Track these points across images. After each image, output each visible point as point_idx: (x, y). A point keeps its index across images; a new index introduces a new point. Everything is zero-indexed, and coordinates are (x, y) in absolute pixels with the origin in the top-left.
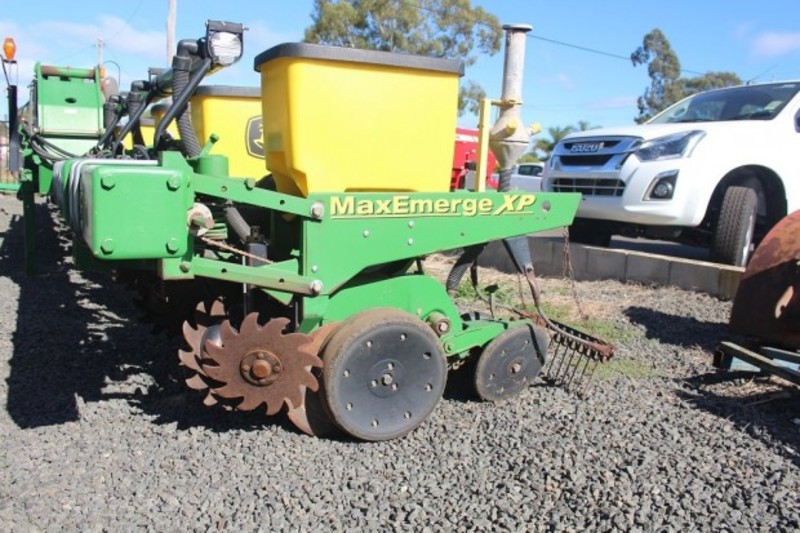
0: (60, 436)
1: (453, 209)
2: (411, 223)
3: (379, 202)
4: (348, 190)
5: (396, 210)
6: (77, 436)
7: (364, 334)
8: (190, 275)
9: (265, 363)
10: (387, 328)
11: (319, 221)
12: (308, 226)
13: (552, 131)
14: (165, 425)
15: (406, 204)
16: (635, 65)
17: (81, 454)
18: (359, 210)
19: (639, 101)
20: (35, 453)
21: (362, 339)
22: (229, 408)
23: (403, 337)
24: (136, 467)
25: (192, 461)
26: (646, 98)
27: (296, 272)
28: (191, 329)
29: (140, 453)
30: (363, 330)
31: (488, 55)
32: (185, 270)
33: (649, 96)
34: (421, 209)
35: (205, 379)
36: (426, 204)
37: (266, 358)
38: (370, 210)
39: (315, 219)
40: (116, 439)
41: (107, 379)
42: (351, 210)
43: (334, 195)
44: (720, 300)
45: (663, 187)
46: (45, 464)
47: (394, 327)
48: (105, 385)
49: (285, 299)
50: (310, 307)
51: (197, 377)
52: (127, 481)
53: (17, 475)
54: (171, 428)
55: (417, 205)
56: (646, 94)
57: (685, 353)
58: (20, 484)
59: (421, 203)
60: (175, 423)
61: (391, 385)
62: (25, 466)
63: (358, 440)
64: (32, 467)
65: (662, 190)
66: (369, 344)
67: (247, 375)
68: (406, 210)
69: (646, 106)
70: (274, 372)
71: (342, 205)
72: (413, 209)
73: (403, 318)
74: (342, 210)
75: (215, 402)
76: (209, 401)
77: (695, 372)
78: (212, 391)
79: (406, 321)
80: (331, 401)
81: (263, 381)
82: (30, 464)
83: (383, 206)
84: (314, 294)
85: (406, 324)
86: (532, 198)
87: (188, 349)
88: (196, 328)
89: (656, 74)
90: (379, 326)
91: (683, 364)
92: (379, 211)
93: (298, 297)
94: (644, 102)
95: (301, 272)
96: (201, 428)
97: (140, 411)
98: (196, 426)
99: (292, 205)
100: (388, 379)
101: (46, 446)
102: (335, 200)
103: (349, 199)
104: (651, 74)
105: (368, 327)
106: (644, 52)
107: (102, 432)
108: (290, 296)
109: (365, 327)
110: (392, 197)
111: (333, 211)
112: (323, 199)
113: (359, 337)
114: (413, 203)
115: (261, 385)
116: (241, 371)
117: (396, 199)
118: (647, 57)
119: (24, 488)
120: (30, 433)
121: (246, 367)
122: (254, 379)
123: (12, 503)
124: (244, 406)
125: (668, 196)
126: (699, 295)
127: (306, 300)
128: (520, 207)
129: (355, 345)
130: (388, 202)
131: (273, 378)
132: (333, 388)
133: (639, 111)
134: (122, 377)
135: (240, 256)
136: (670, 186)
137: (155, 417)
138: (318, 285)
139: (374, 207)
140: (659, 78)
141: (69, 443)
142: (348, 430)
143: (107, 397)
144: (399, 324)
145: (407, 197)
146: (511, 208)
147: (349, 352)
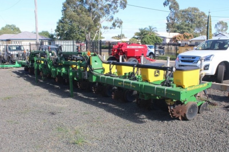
2: (195, 90)
13: (140, 29)
16: (165, 7)
19: (167, 18)
23: (194, 105)
26: (169, 17)
31: (122, 9)
33: (170, 16)
38: (191, 89)
44: (222, 91)
45: (206, 67)
56: (169, 15)
57: (222, 103)
59: (196, 87)
65: (206, 68)
66: (190, 107)
69: (169, 19)
77: (225, 106)
89: (172, 9)
91: (222, 105)
94: (169, 18)
100: (192, 111)
104: (170, 9)
106: (167, 2)
109: (190, 104)
118: (168, 4)
125: (208, 69)
126: (217, 90)
128: (205, 85)
133: (167, 21)
136: (208, 67)
140: (173, 10)
147: (188, 108)
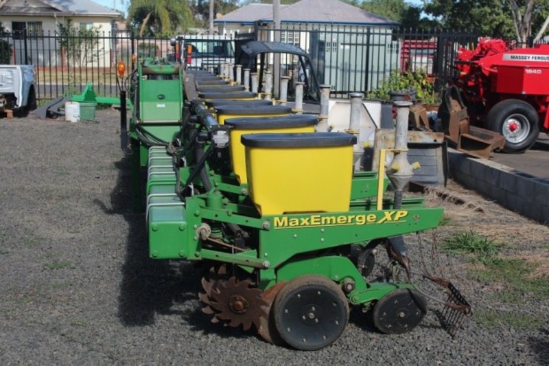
0: (142, 333)
1: (350, 221)
2: (323, 230)
3: (302, 219)
4: (285, 213)
5: (313, 223)
6: (150, 334)
7: (295, 290)
8: (200, 258)
9: (240, 303)
10: (308, 287)
11: (268, 230)
12: (262, 233)
14: (196, 332)
15: (319, 220)
17: (151, 343)
18: (291, 224)
20: (129, 340)
21: (295, 292)
22: (225, 325)
23: (319, 293)
24: (175, 352)
25: (203, 351)
27: (255, 257)
28: (206, 282)
29: (179, 345)
30: (295, 288)
32: (196, 256)
34: (329, 222)
35: (212, 308)
36: (331, 220)
37: (241, 300)
38: (297, 224)
39: (265, 229)
40: (170, 337)
41: (173, 302)
42: (286, 224)
43: (277, 216)
46: (133, 347)
47: (313, 287)
48: (172, 305)
49: (250, 270)
50: (264, 275)
51: (208, 307)
52: (169, 358)
53: (120, 350)
54: (198, 334)
55: (326, 220)
58: (121, 354)
59: (329, 219)
60: (202, 331)
61: (314, 319)
62: (124, 346)
63: (295, 349)
64: (127, 347)
66: (299, 295)
67: (232, 308)
68: (319, 223)
70: (245, 308)
71: (281, 221)
72: (323, 222)
73: (319, 282)
74: (281, 224)
75: (218, 321)
76: (214, 320)
78: (216, 315)
79: (320, 284)
80: (277, 325)
81: (240, 312)
82: (126, 346)
83: (305, 221)
84: (265, 268)
85: (320, 286)
86: (405, 213)
87: (204, 292)
88: (209, 281)
90: (304, 286)
92: (303, 224)
93: (257, 269)
95: (258, 257)
96: (214, 335)
97: (186, 322)
98: (212, 333)
99: (252, 222)
100: (312, 315)
101: (134, 338)
102: (276, 219)
103: (285, 219)
105: (297, 287)
107: (163, 333)
108: (253, 269)
109: (296, 285)
110: (310, 216)
111: (275, 225)
112: (270, 219)
113: (292, 292)
114: (323, 219)
115: (239, 314)
116: (229, 306)
117: (313, 217)
119: (123, 356)
120: (127, 331)
121: (231, 304)
122: (235, 310)
123: (117, 362)
124: (232, 325)
127: (261, 271)
128: (396, 218)
129: (290, 296)
130: (308, 219)
131: (245, 311)
132: (278, 318)
134: (182, 300)
135: (231, 248)
137: (192, 327)
138: (267, 263)
139: (300, 222)
141: (146, 338)
142: (288, 342)
143: (170, 313)
144: (315, 285)
145: (319, 216)
146: (390, 219)
147: (287, 300)
